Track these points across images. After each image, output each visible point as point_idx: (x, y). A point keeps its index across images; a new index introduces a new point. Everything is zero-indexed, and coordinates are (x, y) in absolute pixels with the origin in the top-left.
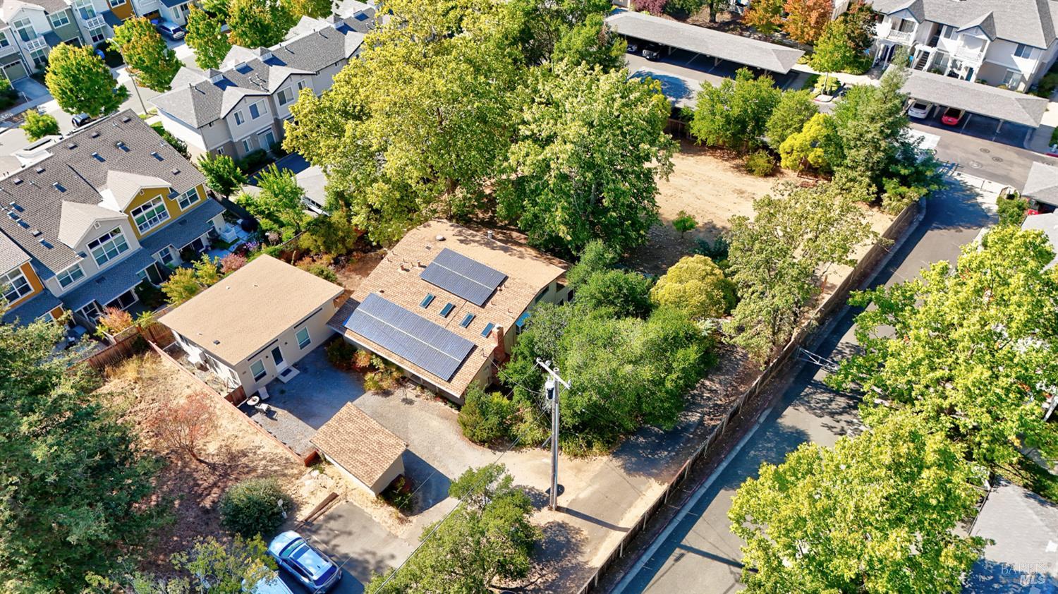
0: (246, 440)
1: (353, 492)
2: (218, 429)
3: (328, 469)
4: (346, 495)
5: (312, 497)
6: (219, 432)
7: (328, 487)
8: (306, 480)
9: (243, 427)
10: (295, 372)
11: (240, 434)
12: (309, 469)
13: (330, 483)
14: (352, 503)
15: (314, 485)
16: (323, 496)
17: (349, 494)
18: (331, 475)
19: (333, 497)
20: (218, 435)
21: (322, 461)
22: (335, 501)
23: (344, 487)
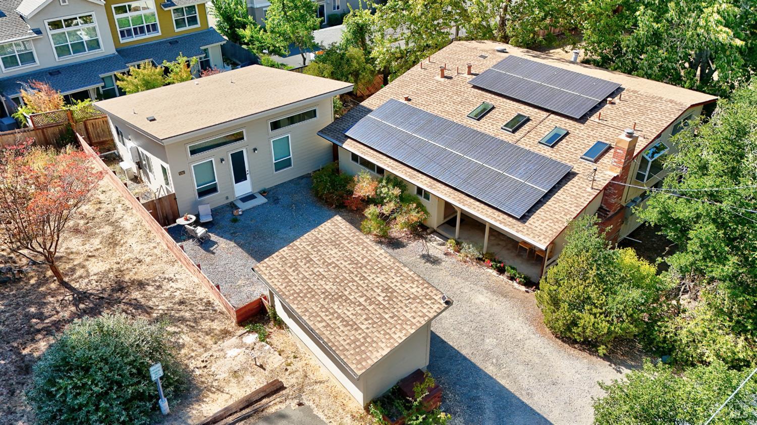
0: (152, 269)
1: (316, 387)
2: (118, 248)
3: (277, 337)
4: (301, 390)
5: (233, 380)
6: (117, 252)
7: (268, 368)
8: (230, 347)
9: (157, 251)
10: (261, 200)
11: (148, 260)
12: (242, 331)
13: (275, 361)
14: (310, 410)
15: (242, 358)
16: (254, 383)
17: (307, 389)
18: (280, 347)
19: (276, 388)
20: (113, 254)
21: (268, 321)
22: (276, 398)
23: (300, 374)
